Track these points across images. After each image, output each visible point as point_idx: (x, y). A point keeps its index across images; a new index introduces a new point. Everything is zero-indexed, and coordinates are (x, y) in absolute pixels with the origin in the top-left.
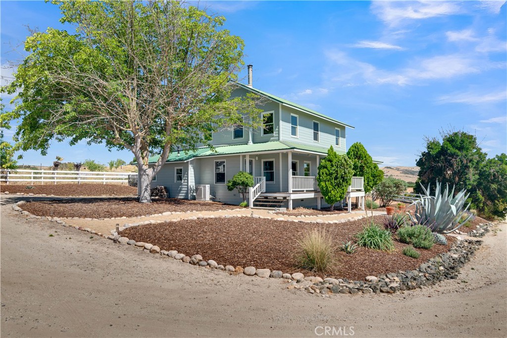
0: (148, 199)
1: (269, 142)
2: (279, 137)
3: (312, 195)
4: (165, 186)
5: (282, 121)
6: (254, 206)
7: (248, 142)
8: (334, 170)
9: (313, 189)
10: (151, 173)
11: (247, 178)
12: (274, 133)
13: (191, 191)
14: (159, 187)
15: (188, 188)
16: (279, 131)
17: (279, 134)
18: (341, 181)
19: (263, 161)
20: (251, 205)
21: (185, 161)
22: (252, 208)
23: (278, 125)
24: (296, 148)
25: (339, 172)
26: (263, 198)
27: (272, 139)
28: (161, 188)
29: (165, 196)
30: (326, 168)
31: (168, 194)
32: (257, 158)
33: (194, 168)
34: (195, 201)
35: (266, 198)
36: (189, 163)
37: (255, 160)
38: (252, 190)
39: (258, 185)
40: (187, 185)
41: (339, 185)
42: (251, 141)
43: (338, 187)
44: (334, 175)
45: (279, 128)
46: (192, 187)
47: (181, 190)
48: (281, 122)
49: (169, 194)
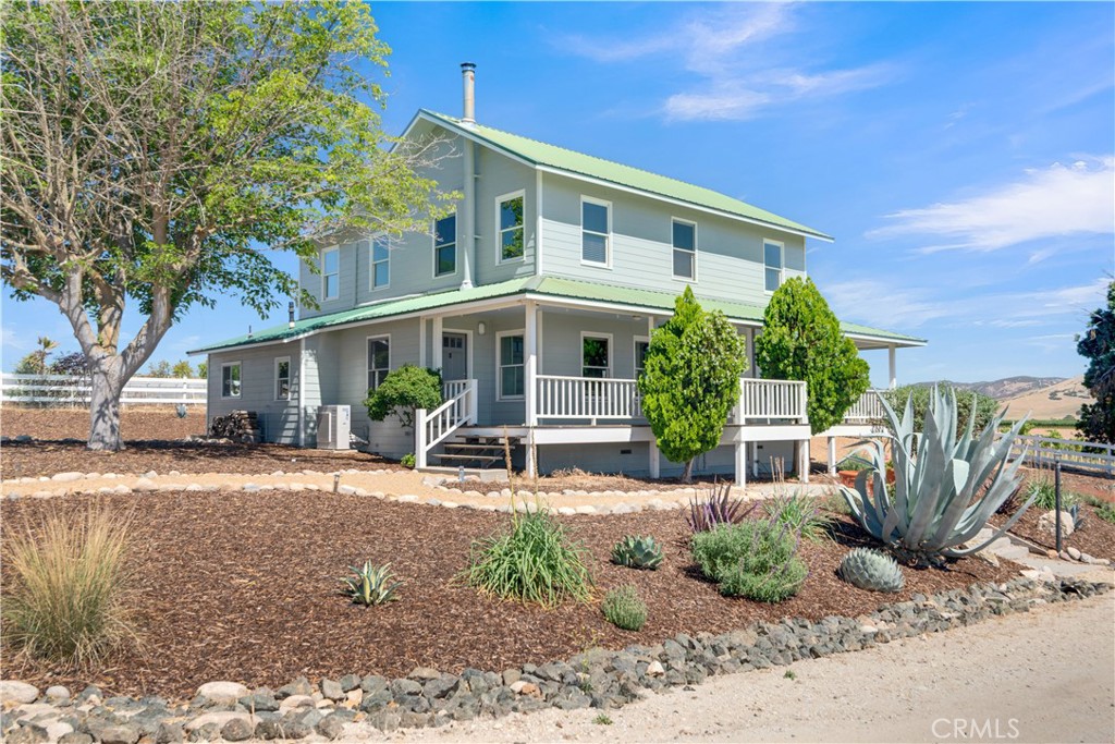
0: (107, 439)
1: (512, 281)
2: (535, 264)
3: (623, 435)
4: (252, 410)
5: (544, 217)
6: (428, 464)
7: (460, 285)
8: (682, 358)
9: (628, 416)
10: (118, 368)
11: (413, 384)
12: (525, 253)
13: (307, 423)
14: (235, 413)
15: (299, 414)
16: (535, 248)
17: (535, 255)
18: (700, 391)
19: (499, 336)
20: (422, 460)
21: (286, 341)
22: (421, 471)
23: (534, 229)
24: (533, 292)
25: (694, 364)
26: (464, 440)
27: (520, 271)
28: (240, 415)
29: (249, 439)
30: (664, 352)
31: (258, 432)
32: (482, 329)
33: (318, 360)
34: (316, 452)
35: (474, 440)
36: (303, 344)
37: (476, 334)
38: (423, 417)
39: (451, 402)
40: (298, 407)
41: (692, 402)
42: (468, 279)
43: (695, 408)
44: (681, 375)
45: (535, 239)
46: (310, 411)
47: (286, 421)
48: (541, 220)
49: (263, 432)
